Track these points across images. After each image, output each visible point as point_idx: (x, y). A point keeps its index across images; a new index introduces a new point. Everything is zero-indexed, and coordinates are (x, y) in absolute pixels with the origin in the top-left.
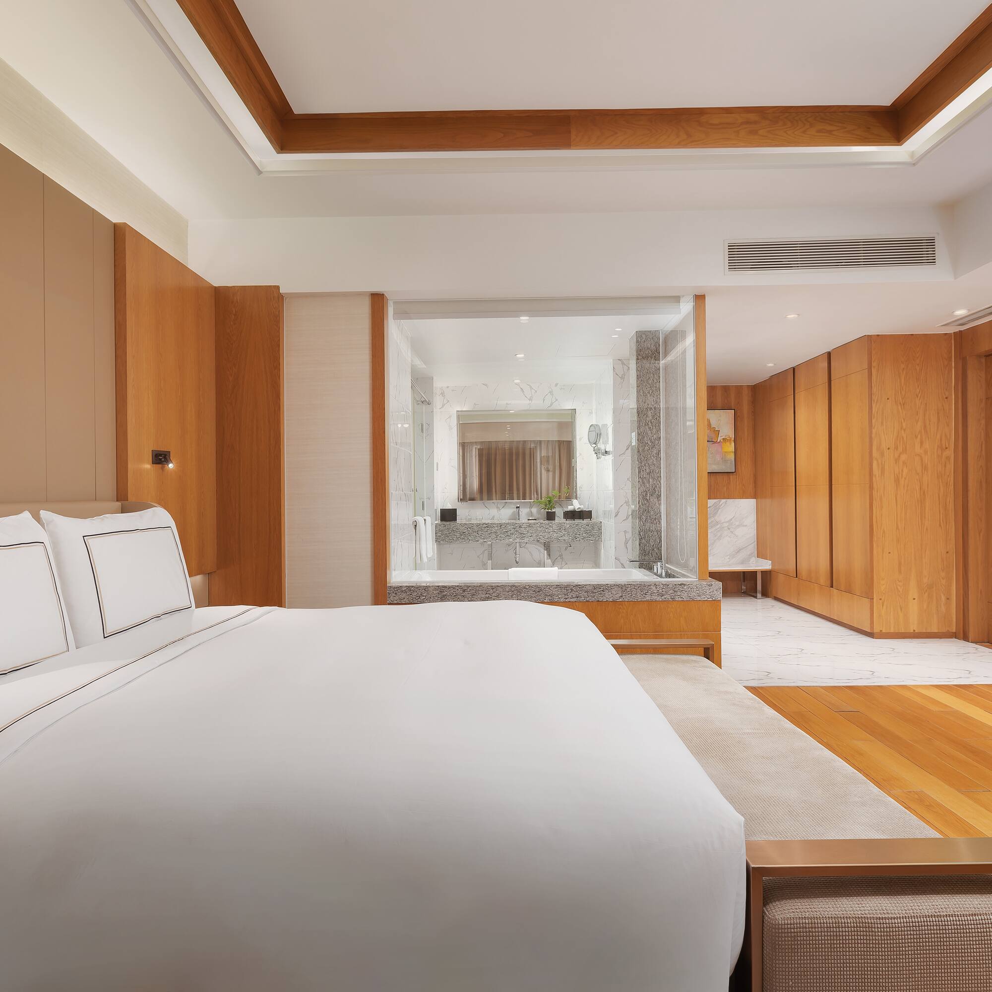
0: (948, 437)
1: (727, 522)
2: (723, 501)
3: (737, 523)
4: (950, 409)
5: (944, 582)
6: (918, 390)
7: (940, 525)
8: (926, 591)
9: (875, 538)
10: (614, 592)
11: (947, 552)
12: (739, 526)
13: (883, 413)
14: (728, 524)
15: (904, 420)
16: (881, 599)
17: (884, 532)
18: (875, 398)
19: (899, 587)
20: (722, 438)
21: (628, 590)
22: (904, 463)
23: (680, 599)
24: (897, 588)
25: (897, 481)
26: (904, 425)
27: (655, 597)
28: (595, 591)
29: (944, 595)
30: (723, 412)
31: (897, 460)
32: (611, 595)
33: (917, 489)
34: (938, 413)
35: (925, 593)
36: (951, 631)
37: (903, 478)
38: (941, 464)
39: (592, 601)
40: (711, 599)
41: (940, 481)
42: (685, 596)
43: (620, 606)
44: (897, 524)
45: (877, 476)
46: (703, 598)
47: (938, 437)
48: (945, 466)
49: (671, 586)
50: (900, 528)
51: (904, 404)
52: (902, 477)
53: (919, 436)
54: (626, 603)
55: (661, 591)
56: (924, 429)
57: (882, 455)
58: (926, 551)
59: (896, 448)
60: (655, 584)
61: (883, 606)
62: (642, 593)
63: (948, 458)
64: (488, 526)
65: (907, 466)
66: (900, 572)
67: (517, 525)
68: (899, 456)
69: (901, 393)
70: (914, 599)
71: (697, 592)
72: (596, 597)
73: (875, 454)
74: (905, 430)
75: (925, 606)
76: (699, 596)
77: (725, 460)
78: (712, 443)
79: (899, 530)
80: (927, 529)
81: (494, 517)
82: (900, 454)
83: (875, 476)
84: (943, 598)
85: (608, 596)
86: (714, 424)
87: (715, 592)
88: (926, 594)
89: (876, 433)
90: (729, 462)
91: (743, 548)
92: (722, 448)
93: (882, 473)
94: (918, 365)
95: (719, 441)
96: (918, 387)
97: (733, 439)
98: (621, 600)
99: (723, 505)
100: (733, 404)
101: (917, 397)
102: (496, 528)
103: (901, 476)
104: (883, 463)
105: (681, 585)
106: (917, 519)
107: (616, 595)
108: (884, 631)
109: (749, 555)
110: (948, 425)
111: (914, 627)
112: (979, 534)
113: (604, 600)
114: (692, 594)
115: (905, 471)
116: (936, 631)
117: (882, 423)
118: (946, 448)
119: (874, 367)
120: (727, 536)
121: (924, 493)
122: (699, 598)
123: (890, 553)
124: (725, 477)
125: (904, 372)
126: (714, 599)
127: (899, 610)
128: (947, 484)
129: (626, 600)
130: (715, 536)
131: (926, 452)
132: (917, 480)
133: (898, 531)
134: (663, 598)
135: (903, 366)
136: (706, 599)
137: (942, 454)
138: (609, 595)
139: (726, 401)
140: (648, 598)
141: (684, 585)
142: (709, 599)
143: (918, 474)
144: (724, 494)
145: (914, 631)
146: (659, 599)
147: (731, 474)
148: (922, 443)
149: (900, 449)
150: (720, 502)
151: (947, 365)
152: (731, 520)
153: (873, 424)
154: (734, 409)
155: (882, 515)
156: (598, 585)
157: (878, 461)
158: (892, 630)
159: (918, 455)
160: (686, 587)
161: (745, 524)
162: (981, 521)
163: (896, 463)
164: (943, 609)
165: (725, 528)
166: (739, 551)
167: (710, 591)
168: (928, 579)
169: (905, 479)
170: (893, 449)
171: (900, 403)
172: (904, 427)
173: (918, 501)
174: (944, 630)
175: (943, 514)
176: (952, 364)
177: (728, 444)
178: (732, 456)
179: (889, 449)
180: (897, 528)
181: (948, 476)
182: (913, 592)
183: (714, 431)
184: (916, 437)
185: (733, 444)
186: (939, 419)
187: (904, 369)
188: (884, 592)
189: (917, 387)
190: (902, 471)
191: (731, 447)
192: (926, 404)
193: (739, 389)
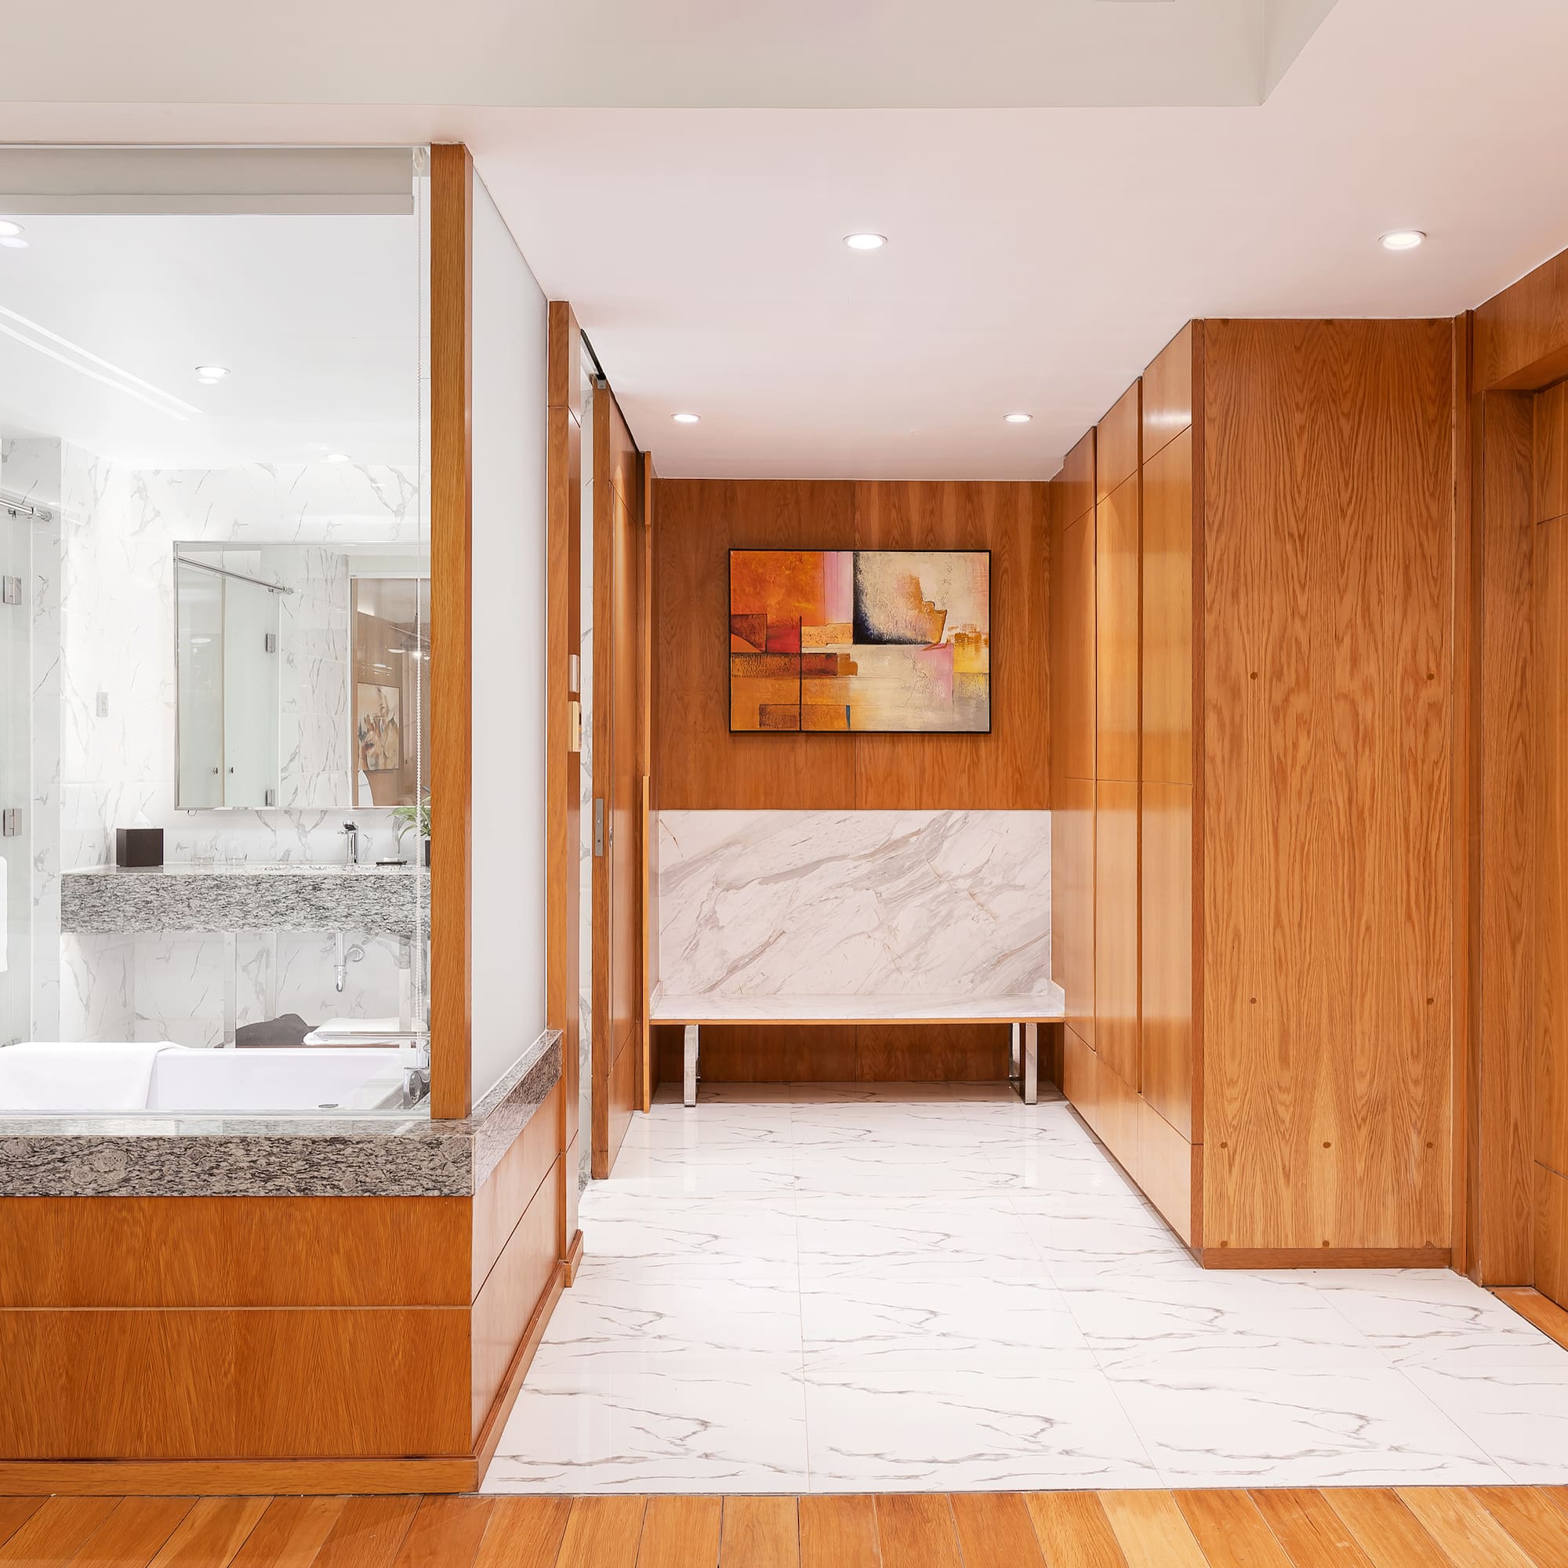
0: (1437, 643)
1: (970, 875)
2: (958, 814)
3: (998, 880)
4: (1442, 555)
5: (1418, 1092)
6: (1345, 496)
7: (1409, 917)
8: (1364, 1120)
9: (1209, 956)
10: (100, 1165)
11: (1430, 1001)
12: (1000, 888)
13: (1237, 566)
14: (969, 882)
15: (1303, 587)
16: (1224, 1145)
17: (1237, 935)
18: (1212, 517)
19: (1281, 1109)
20: (954, 632)
21: (149, 1159)
22: (1302, 721)
23: (330, 1192)
24: (1275, 1112)
25: (1279, 775)
26: (1302, 601)
27: (241, 1185)
28: (34, 1161)
29: (1419, 1133)
30: (959, 557)
31: (1278, 713)
32: (91, 1177)
33: (1341, 805)
34: (1407, 568)
35: (1359, 1127)
36: (1437, 1245)
37: (1298, 769)
38: (1415, 726)
39: (24, 1197)
40: (436, 1193)
41: (1411, 777)
42: (346, 1182)
43: (124, 1213)
44: (1278, 914)
45: (1218, 760)
46: (407, 1188)
47: (1407, 640)
48: (1426, 732)
49: (297, 1146)
50: (1286, 923)
51: (1301, 538)
52: (1293, 766)
53: (1347, 640)
54: (145, 1204)
55: (263, 1161)
56: (1363, 617)
57: (1235, 694)
58: (1363, 996)
59: (1278, 674)
60: (243, 1140)
61: (1231, 1166)
62: (198, 1170)
63: (1434, 707)
64: (220, 884)
65: (1309, 733)
66: (1284, 1060)
67: (305, 883)
68: (1286, 700)
69: (1293, 499)
70: (1327, 1145)
71: (389, 1166)
72: (36, 1183)
73: (1212, 692)
74: (1303, 619)
75: (1360, 1167)
76: (395, 1180)
77: (961, 700)
78: (924, 646)
79: (1282, 927)
80: (1368, 928)
81: (287, 853)
82: (1290, 692)
83: (1213, 760)
84: (1416, 1141)
85: (79, 1180)
86: (930, 592)
87: (451, 1167)
88: (1365, 1131)
89: (1216, 628)
90: (973, 703)
91: (1012, 953)
92: (952, 661)
93: (1232, 751)
94: (1347, 416)
95: (943, 641)
96: (1347, 485)
97: (985, 637)
98: (123, 1192)
99: (956, 827)
100: (989, 538)
101: (1344, 515)
102: (244, 891)
103: (1289, 762)
104: (1237, 719)
105: (333, 1141)
106: (1340, 898)
107: (110, 1175)
108: (1233, 1244)
109: (1030, 974)
110: (1436, 606)
111: (1324, 1232)
112: (1514, 948)
113: (66, 1194)
114: (371, 1173)
115: (1304, 745)
116: (1395, 1245)
117: (1235, 595)
118: (1431, 677)
119: (1212, 421)
120: (967, 915)
121: (1361, 813)
122: (395, 1190)
123: (1253, 1001)
124: (966, 746)
125: (1305, 437)
126: (446, 1191)
127: (1282, 1181)
128: (1431, 787)
129: (143, 1192)
130: (935, 916)
131: (1367, 688)
132: (1340, 774)
133: (1278, 931)
134: (270, 1185)
135: (1299, 418)
136: (419, 1191)
137: (1416, 692)
138: (83, 1175)
139: (970, 527)
140: (219, 1186)
141: (345, 1142)
142: (430, 1194)
143: (1343, 755)
144: (961, 794)
145: (1326, 1243)
146: (257, 1189)
147: (982, 737)
148: (1355, 661)
149: (1290, 678)
150: (947, 820)
151: (1434, 421)
152: (979, 870)
153: (1208, 600)
154: (990, 551)
155: (1230, 884)
156: (47, 1139)
157: (1219, 713)
158: (1258, 1243)
159: (1345, 697)
160: (349, 1151)
161: (1019, 882)
162: (1519, 905)
163: (1276, 721)
164: (1415, 1176)
165: (962, 894)
166: (1001, 959)
167: (431, 1165)
168: (1371, 1082)
169: (1304, 769)
170: (1268, 676)
171: (1291, 535)
172: (1303, 609)
173: (1342, 840)
174: (1417, 1242)
175: (1417, 880)
176: (1449, 415)
177: (970, 649)
178: (982, 687)
179: (1254, 676)
180: (1278, 924)
181: (1436, 763)
182: (1326, 1125)
183: (932, 611)
184: (1339, 640)
185: (985, 651)
186: (1408, 586)
187: (1302, 428)
188: (1235, 1123)
189: (1342, 485)
190: (1295, 745)
191: (978, 661)
192: (1370, 538)
193: (1008, 490)
